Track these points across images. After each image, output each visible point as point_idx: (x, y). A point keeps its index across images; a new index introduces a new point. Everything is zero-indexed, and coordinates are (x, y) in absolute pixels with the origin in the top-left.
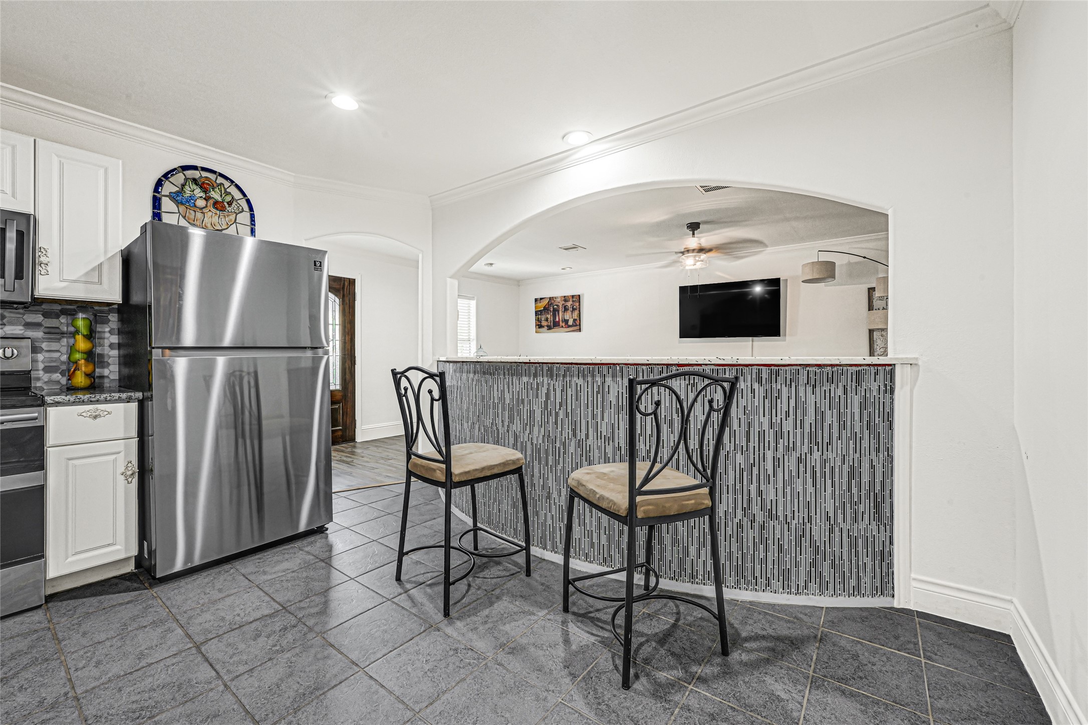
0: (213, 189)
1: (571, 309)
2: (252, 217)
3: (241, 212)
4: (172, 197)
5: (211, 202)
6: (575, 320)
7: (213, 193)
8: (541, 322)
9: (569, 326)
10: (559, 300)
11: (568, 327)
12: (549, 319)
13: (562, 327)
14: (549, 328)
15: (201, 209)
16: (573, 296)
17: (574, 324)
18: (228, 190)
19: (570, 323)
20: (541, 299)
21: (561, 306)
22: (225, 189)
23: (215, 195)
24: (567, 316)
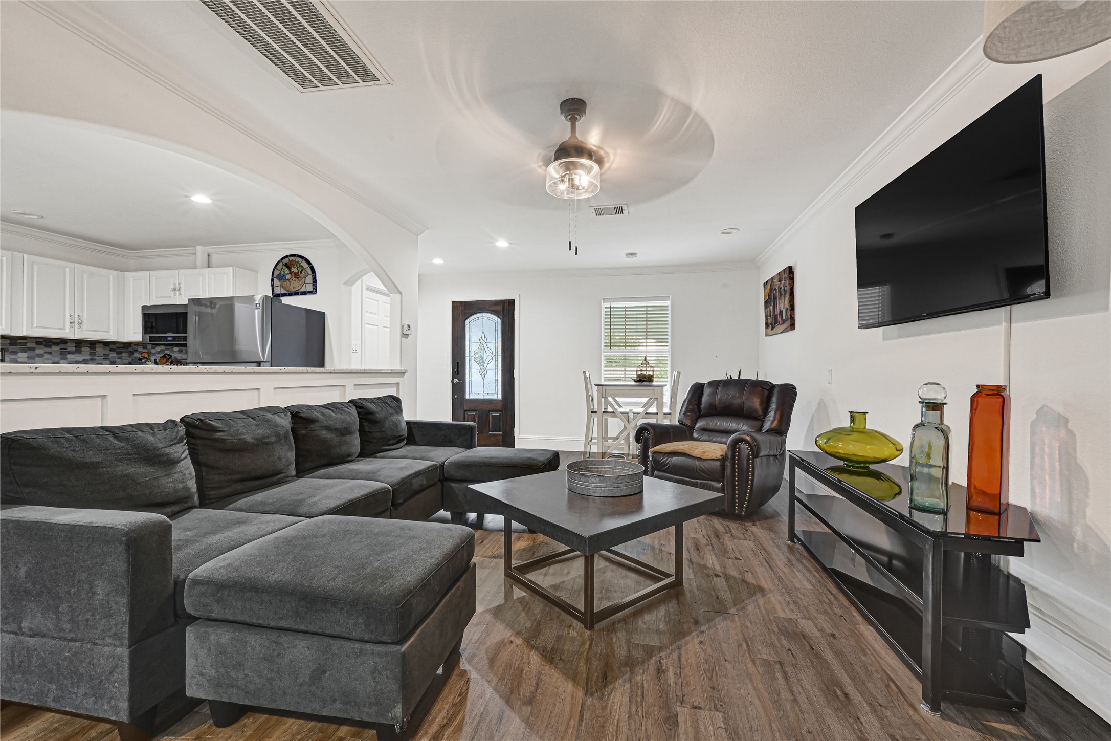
0: (293, 267)
2: (314, 277)
3: (307, 276)
4: (277, 277)
5: (293, 274)
7: (293, 268)
15: (289, 280)
18: (301, 264)
22: (300, 264)
23: (294, 270)
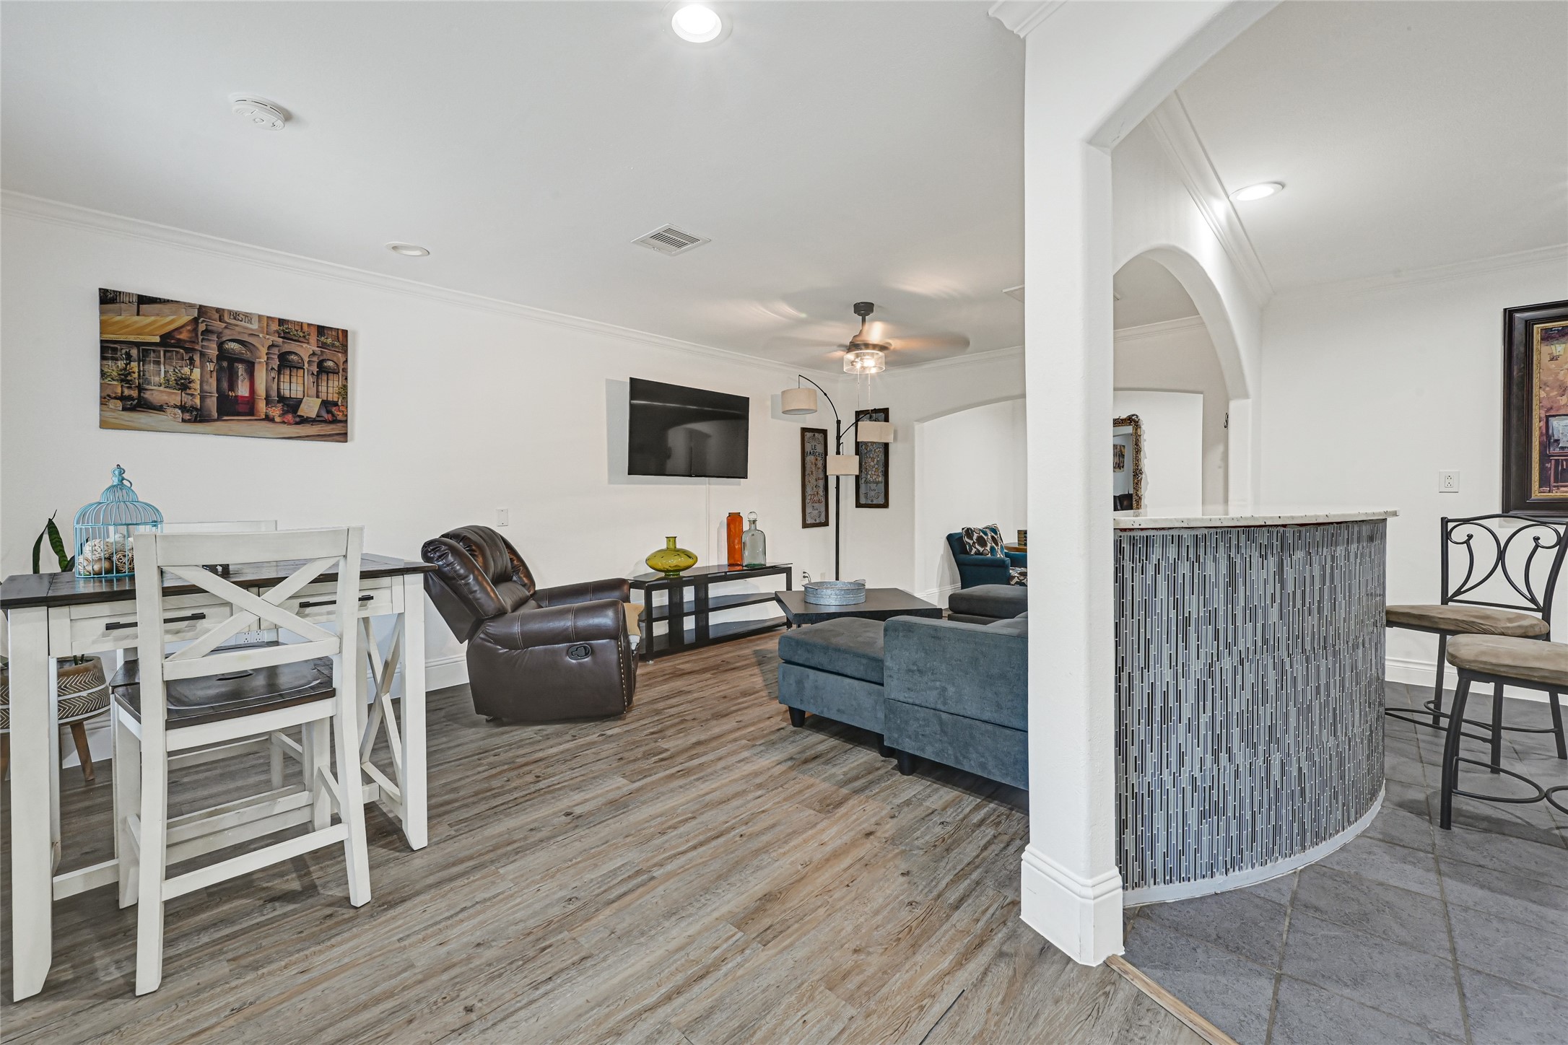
1: (315, 369)
6: (326, 404)
8: (140, 389)
9: (304, 421)
10: (255, 326)
11: (297, 423)
12: (197, 386)
13: (268, 419)
14: (196, 416)
16: (321, 330)
17: (326, 416)
19: (310, 407)
20: (143, 300)
21: (264, 350)
24: (294, 387)
